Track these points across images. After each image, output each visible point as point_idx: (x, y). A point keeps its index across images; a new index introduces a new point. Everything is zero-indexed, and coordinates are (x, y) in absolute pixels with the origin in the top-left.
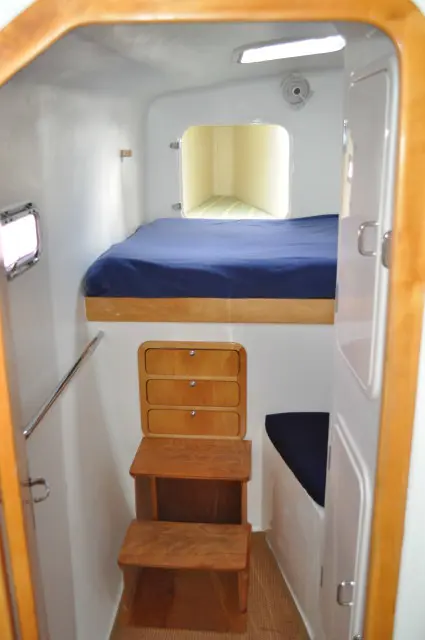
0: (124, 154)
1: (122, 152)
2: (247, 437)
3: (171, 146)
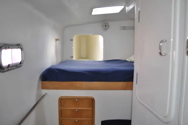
1: (56, 39)
3: (70, 40)
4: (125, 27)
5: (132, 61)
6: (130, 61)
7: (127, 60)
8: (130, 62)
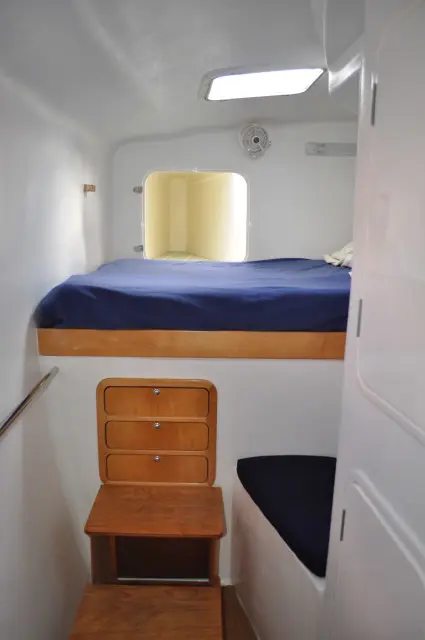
0: (87, 189)
1: (85, 186)
2: (216, 484)
3: (134, 190)
4: (323, 145)
5: (344, 264)
6: (336, 263)
7: (329, 259)
8: (339, 265)
